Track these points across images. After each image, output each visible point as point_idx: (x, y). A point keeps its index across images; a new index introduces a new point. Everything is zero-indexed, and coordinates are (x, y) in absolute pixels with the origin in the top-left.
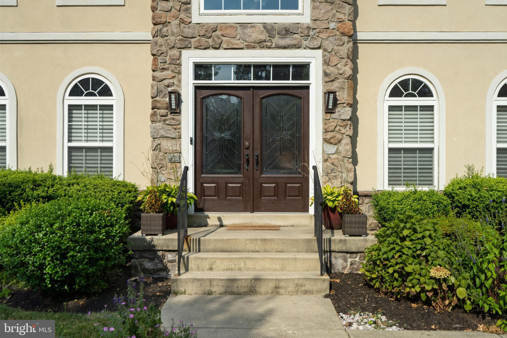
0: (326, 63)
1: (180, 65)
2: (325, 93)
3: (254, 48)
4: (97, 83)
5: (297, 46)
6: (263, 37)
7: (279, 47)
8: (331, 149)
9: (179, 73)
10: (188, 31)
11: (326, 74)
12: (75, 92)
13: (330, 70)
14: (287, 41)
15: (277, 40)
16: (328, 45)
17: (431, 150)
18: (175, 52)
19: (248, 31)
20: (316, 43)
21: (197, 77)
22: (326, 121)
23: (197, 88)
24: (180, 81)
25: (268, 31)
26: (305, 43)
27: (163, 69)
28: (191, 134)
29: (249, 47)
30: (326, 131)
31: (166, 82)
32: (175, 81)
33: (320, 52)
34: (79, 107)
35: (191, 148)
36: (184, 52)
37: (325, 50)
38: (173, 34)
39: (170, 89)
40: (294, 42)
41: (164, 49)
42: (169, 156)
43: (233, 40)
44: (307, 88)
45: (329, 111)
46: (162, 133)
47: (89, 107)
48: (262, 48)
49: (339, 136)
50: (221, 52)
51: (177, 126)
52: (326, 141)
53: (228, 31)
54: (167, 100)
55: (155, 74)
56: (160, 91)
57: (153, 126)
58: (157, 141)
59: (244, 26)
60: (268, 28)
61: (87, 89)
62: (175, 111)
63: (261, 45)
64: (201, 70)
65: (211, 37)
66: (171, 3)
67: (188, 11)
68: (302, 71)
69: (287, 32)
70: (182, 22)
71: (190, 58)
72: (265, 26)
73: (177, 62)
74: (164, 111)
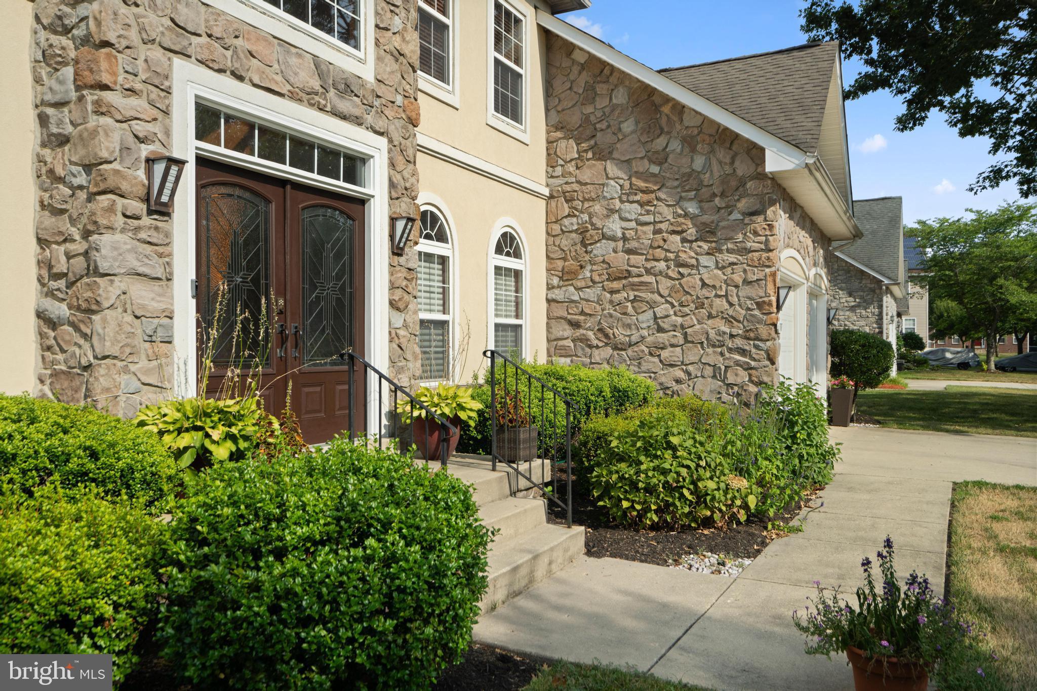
0: (392, 163)
1: (169, 92)
2: (393, 220)
3: (300, 100)
5: (358, 121)
6: (316, 84)
7: (335, 114)
8: (399, 320)
9: (166, 113)
10: (186, 14)
11: (392, 185)
13: (396, 177)
14: (344, 106)
15: (331, 98)
16: (394, 130)
17: (443, 324)
19: (292, 61)
20: (381, 124)
21: (201, 132)
22: (392, 269)
23: (201, 161)
24: (168, 133)
25: (320, 75)
26: (369, 119)
27: (132, 91)
28: (192, 271)
29: (293, 97)
30: (393, 287)
32: (156, 129)
33: (385, 141)
35: (193, 306)
36: (178, 62)
37: (390, 141)
39: (145, 151)
40: (356, 112)
41: (131, 36)
43: (269, 73)
44: (365, 201)
45: (397, 251)
46: (134, 263)
48: (312, 105)
49: (406, 297)
50: (245, 89)
51: (162, 249)
52: (393, 304)
53: (260, 48)
54: (141, 174)
55: (107, 95)
56: (125, 149)
57: (105, 240)
58: (120, 284)
59: (285, 47)
60: (320, 68)
62: (162, 210)
63: (311, 99)
64: (208, 118)
65: (231, 48)
68: (356, 167)
69: (346, 86)
71: (189, 83)
72: (317, 62)
73: (160, 85)
74: (135, 205)
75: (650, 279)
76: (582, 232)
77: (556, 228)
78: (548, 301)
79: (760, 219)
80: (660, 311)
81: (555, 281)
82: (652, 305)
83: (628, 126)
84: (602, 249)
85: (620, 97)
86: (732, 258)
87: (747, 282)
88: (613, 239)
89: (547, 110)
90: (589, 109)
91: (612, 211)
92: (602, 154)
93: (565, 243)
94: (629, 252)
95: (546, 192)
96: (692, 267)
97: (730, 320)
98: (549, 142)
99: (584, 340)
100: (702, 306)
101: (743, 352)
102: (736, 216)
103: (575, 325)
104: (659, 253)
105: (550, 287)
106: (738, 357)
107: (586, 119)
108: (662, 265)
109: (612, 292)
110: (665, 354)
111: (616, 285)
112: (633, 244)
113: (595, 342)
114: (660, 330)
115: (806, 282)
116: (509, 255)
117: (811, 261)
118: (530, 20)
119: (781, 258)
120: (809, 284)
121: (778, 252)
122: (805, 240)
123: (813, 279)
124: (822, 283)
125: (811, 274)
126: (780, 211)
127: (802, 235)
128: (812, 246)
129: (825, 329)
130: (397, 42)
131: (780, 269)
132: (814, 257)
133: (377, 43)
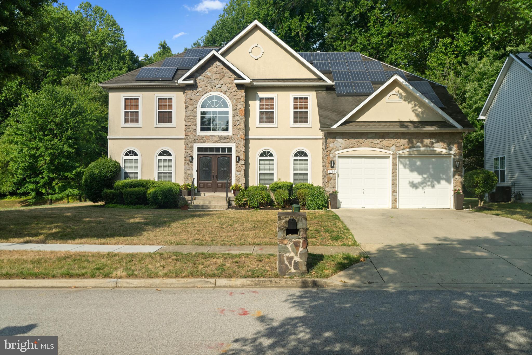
0: (237, 147)
1: (193, 148)
2: (236, 156)
3: (215, 143)
4: (167, 152)
6: (218, 139)
7: (223, 143)
8: (238, 173)
9: (193, 150)
10: (195, 138)
11: (237, 151)
12: (160, 155)
13: (238, 149)
14: (225, 141)
15: (222, 141)
16: (237, 142)
17: (273, 173)
18: (191, 144)
19: (213, 138)
20: (234, 141)
21: (198, 151)
22: (236, 165)
23: (198, 155)
24: (193, 153)
26: (230, 141)
27: (188, 149)
28: (196, 169)
29: (214, 143)
30: (237, 168)
31: (189, 153)
33: (235, 144)
34: (161, 160)
35: (196, 173)
36: (194, 144)
38: (191, 139)
39: (190, 155)
40: (227, 141)
41: (188, 143)
42: (189, 176)
43: (209, 141)
44: (231, 155)
45: (237, 162)
46: (188, 168)
47: (164, 160)
49: (240, 169)
50: (205, 144)
51: (192, 166)
52: (237, 171)
53: (207, 138)
54: (189, 158)
55: (186, 151)
56: (187, 156)
57: (185, 166)
58: (186, 171)
59: (212, 136)
60: (220, 137)
61: (164, 154)
62: (192, 162)
63: (217, 142)
64: (200, 149)
65: (202, 140)
66: (190, 130)
67: (195, 131)
68: (230, 149)
69: (225, 138)
70: (194, 135)
71: (196, 146)
72: (218, 136)
73: (192, 147)
74: (188, 162)
75: (325, 160)
77: (323, 146)
78: (322, 166)
79: (327, 143)
95: (321, 137)
112: (324, 151)
115: (391, 155)
116: (301, 156)
117: (402, 147)
118: (312, 96)
119: (337, 152)
120: (398, 155)
121: (333, 151)
122: (386, 142)
123: (407, 153)
124: (437, 152)
125: (401, 152)
126: (336, 140)
127: (378, 141)
128: (404, 142)
129: (452, 169)
130: (238, 127)
131: (337, 155)
132: (410, 145)
133: (233, 129)
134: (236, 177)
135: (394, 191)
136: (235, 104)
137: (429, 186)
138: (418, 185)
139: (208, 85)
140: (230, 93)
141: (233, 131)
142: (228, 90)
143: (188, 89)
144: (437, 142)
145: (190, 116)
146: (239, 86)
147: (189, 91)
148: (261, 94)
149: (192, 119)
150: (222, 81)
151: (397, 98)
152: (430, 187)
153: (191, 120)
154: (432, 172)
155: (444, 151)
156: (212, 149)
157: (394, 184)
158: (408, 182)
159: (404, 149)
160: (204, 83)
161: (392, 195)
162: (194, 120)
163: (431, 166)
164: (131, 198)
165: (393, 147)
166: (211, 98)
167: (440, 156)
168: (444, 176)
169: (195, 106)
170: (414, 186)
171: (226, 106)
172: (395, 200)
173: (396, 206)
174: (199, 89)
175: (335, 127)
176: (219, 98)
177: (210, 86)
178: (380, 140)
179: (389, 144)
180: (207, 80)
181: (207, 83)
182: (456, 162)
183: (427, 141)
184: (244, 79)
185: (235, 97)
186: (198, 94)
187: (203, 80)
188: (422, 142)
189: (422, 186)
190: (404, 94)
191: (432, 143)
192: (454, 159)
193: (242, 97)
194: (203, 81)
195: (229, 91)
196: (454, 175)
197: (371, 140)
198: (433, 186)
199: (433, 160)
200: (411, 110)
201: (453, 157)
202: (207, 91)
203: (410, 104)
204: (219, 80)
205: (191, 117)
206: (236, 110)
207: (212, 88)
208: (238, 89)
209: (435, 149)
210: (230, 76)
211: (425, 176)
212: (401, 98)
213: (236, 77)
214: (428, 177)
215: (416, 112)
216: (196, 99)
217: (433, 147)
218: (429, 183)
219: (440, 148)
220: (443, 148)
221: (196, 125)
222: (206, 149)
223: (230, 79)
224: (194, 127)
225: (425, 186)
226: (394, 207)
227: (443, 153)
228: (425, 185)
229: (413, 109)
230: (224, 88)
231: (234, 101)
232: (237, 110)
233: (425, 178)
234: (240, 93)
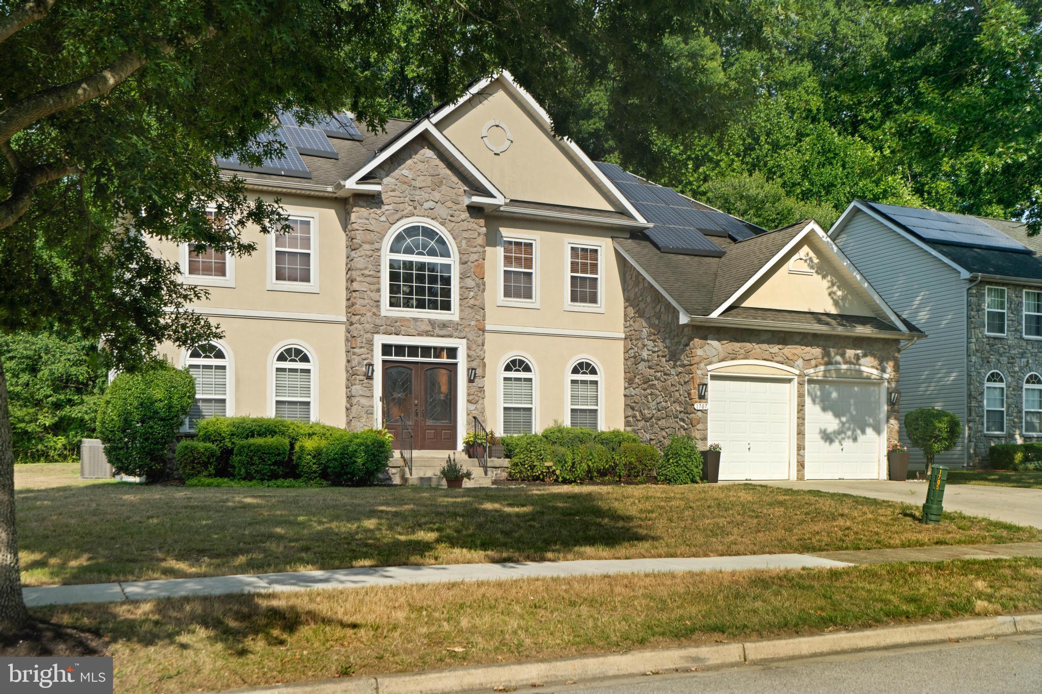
0: (469, 348)
1: (372, 344)
2: (468, 369)
3: (422, 335)
4: (298, 352)
5: (450, 336)
6: (429, 328)
7: (438, 336)
8: (472, 407)
9: (372, 350)
10: (378, 322)
11: (469, 356)
12: (281, 358)
13: (472, 353)
14: (444, 332)
15: (437, 331)
16: (470, 336)
17: (530, 409)
18: (369, 335)
19: (419, 323)
20: (462, 335)
21: (384, 354)
22: (469, 388)
23: (384, 361)
24: (372, 356)
25: (432, 325)
26: (455, 334)
28: (380, 394)
29: (419, 335)
30: (469, 395)
31: (363, 356)
32: (369, 356)
33: (465, 341)
34: (284, 370)
35: (380, 404)
36: (376, 336)
37: (468, 339)
38: (368, 322)
39: (365, 362)
40: (448, 333)
41: (362, 333)
42: (366, 409)
43: (409, 330)
44: (456, 364)
45: (471, 381)
46: (361, 393)
47: (291, 370)
48: (427, 335)
49: (477, 398)
50: (400, 337)
51: (370, 388)
52: (469, 401)
53: (405, 323)
54: (364, 369)
55: (355, 350)
56: (359, 363)
57: (354, 387)
58: (357, 399)
59: (415, 320)
60: (432, 323)
61: (291, 356)
62: (370, 378)
63: (427, 334)
64: (386, 349)
65: (394, 326)
66: (366, 301)
67: (378, 307)
68: (452, 352)
69: (444, 325)
70: (374, 314)
71: (380, 340)
72: (430, 321)
73: (370, 343)
74: (362, 377)
75: (656, 382)
76: (635, 357)
77: (627, 355)
78: (625, 396)
79: (688, 348)
80: (658, 400)
81: (627, 385)
82: (657, 396)
83: (649, 299)
84: (642, 366)
85: (646, 285)
86: (680, 369)
87: (685, 383)
88: (644, 361)
89: (624, 290)
90: (637, 290)
91: (645, 346)
92: (641, 315)
93: (629, 363)
94: (650, 368)
95: (623, 336)
96: (669, 375)
97: (680, 403)
98: (625, 308)
99: (634, 416)
100: (671, 397)
101: (683, 421)
102: (681, 347)
103: (633, 408)
104: (659, 368)
105: (625, 389)
106: (682, 423)
107: (636, 294)
108: (659, 374)
109: (645, 390)
110: (660, 423)
111: (645, 386)
112: (650, 363)
113: (639, 418)
114: (659, 410)
115: (796, 377)
116: (584, 373)
117: (813, 362)
118: (605, 247)
119: (709, 368)
120: (807, 378)
121: (702, 365)
122: (789, 350)
123: (821, 374)
124: (865, 374)
125: (812, 371)
126: (709, 342)
127: (775, 349)
128: (817, 351)
129: (885, 408)
130: (472, 302)
131: (709, 374)
132: (826, 359)
133: (461, 305)
134: (468, 415)
135: (801, 447)
136: (464, 250)
137: (849, 437)
138: (832, 436)
139: (407, 199)
140: (453, 224)
141: (461, 311)
142: (449, 218)
143: (360, 203)
144: (865, 355)
145: (366, 268)
146: (475, 210)
147: (363, 209)
148: (509, 233)
149: (369, 276)
150: (437, 196)
151: (805, 267)
152: (851, 440)
153: (369, 279)
154: (854, 413)
155: (875, 372)
156: (413, 350)
157: (801, 433)
158: (818, 431)
159: (816, 366)
160: (397, 193)
161: (798, 454)
162: (375, 280)
163: (852, 401)
164: (264, 461)
165: (800, 362)
166: (412, 231)
167: (868, 381)
168: (871, 421)
169: (376, 245)
170: (827, 437)
171: (446, 254)
172: (801, 465)
173: (803, 476)
174: (386, 207)
175: (715, 315)
176: (430, 233)
177: (411, 203)
178: (780, 346)
179: (794, 354)
180: (405, 186)
181: (404, 195)
182: (891, 394)
183: (850, 353)
184: (492, 196)
185: (465, 235)
186: (383, 218)
187: (393, 187)
188: (843, 355)
189: (840, 437)
190: (816, 261)
191: (857, 358)
192: (888, 388)
193: (479, 234)
194: (393, 191)
195: (452, 219)
196: (888, 418)
197: (765, 346)
198: (855, 439)
199: (856, 389)
200: (826, 293)
201: (886, 384)
202: (404, 213)
203: (825, 281)
204: (429, 190)
205: (367, 272)
206: (466, 263)
207: (415, 208)
208: (471, 217)
209: (863, 368)
210: (454, 186)
211: (844, 419)
212: (812, 267)
213: (466, 188)
214: (847, 421)
215: (835, 297)
216: (379, 230)
217: (860, 365)
218: (849, 433)
219: (868, 367)
220: (872, 367)
221: (378, 290)
222: (400, 350)
223: (454, 191)
224: (374, 295)
225: (843, 439)
226: (801, 477)
227: (873, 377)
228: (843, 435)
229: (830, 290)
230: (443, 211)
231: (464, 242)
232: (469, 263)
233: (843, 424)
234: (476, 227)
